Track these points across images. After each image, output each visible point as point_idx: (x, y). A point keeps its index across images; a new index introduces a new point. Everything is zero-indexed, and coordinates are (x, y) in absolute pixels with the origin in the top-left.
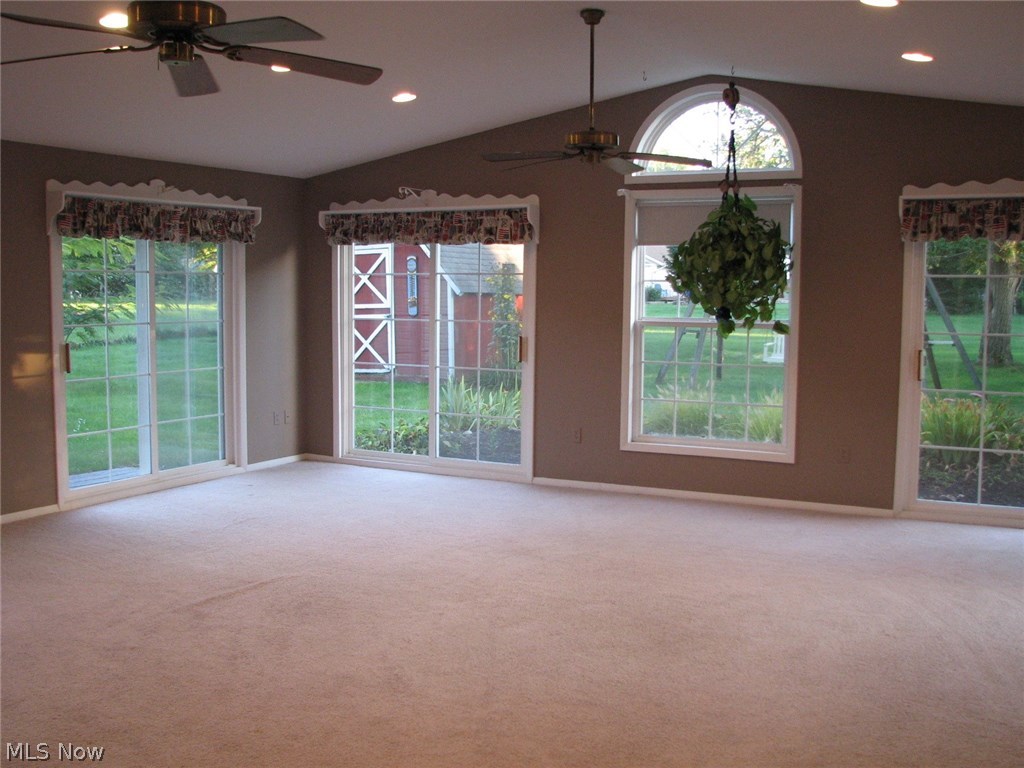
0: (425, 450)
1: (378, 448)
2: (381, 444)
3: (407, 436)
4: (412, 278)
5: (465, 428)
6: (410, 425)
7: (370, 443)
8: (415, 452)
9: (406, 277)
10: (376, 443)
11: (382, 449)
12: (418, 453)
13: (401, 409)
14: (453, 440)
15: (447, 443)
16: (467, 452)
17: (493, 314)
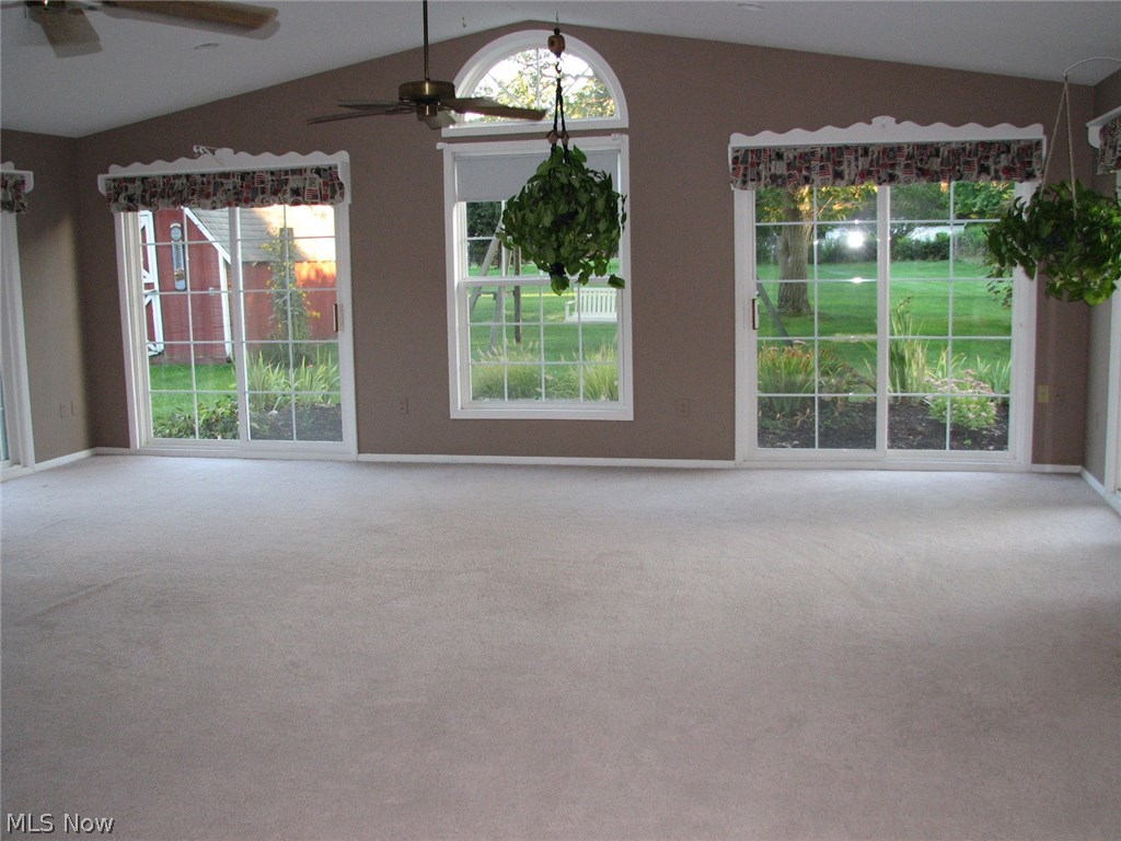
0: (230, 434)
1: (176, 436)
2: (180, 431)
3: (207, 420)
4: (177, 248)
5: (269, 408)
6: (211, 409)
7: (168, 431)
8: (219, 437)
9: (171, 246)
10: (175, 431)
11: (181, 437)
12: (223, 437)
13: (200, 391)
14: (259, 421)
15: (255, 425)
16: (277, 432)
17: (272, 284)
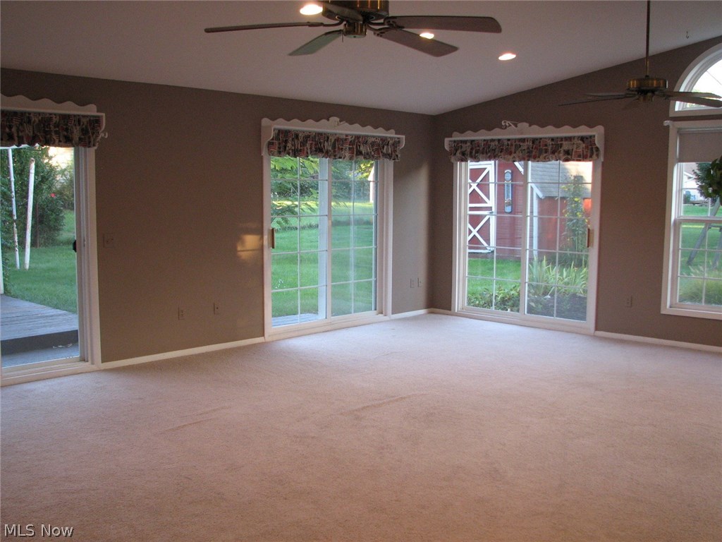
0: (516, 308)
1: (483, 306)
2: (485, 303)
3: (503, 298)
4: (508, 186)
5: (545, 293)
6: (506, 291)
7: (477, 302)
8: (509, 310)
9: (504, 185)
10: (481, 303)
11: (485, 307)
12: (512, 310)
13: (499, 278)
14: (537, 302)
15: (533, 304)
16: (547, 311)
17: (566, 212)
